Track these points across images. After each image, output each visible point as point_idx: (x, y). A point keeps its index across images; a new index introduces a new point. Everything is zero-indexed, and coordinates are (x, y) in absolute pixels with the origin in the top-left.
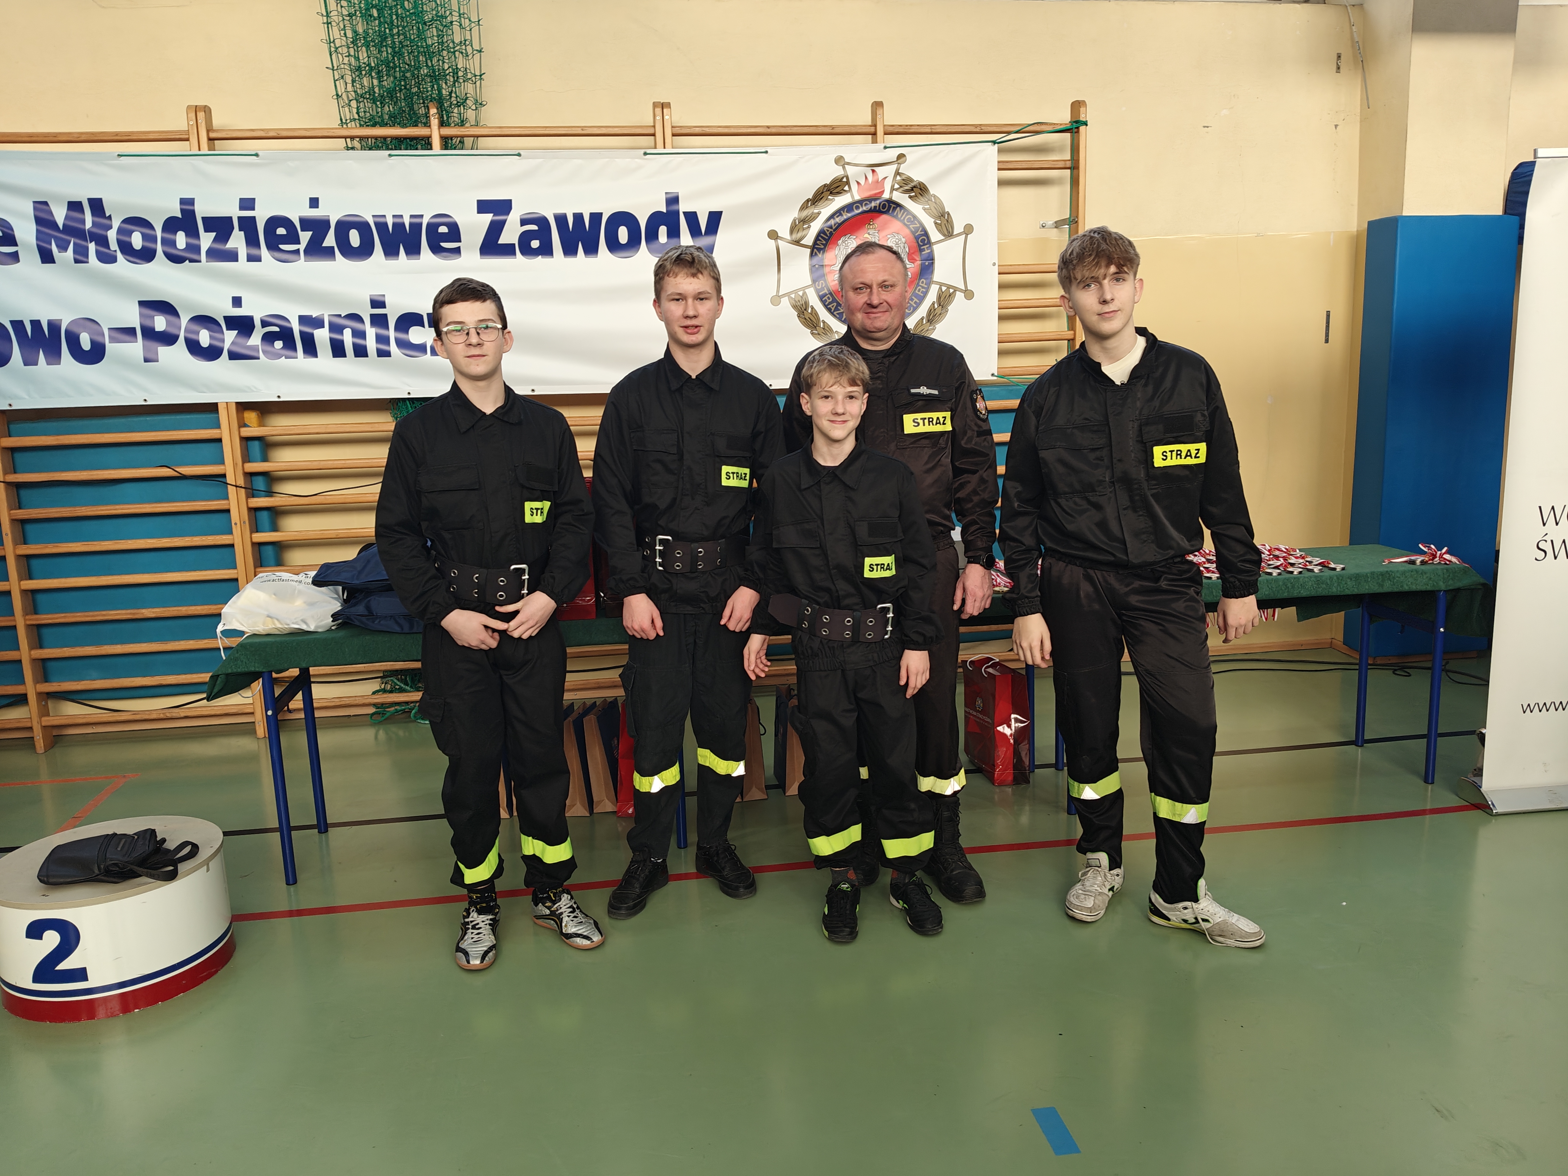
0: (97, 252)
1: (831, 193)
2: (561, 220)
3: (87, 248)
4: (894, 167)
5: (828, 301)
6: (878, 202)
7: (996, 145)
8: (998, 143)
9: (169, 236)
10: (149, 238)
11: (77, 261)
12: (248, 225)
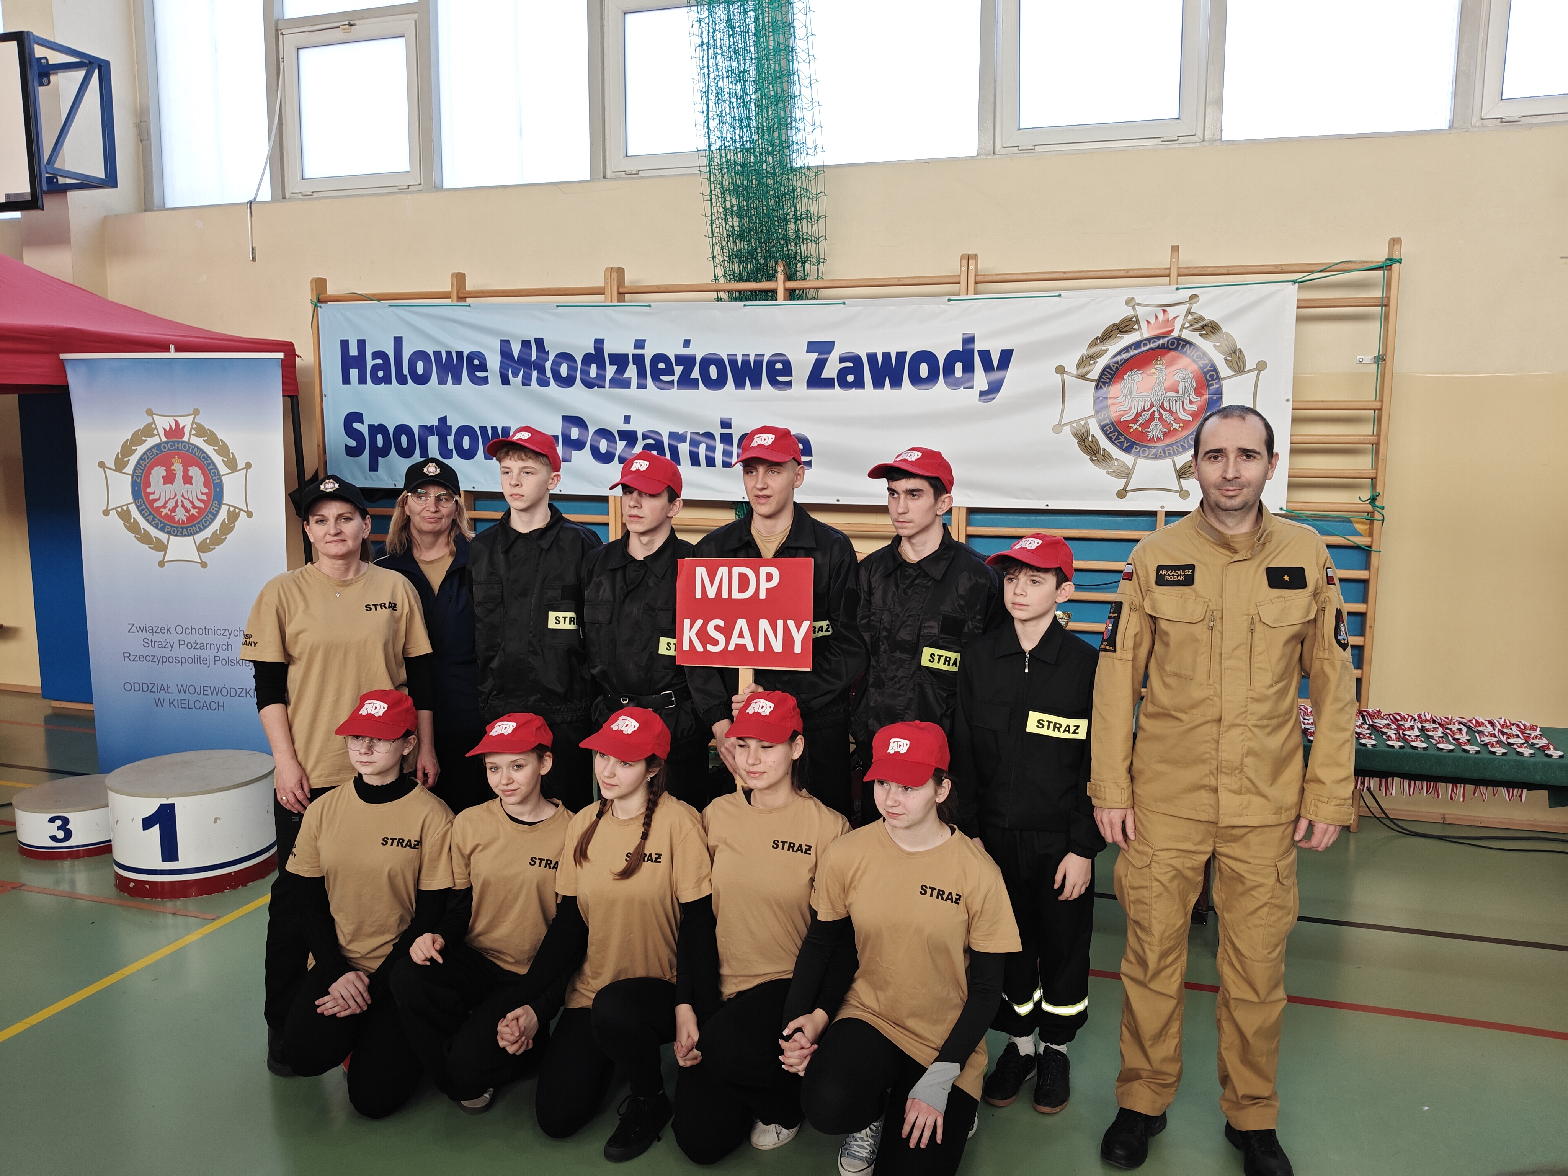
0: (538, 378)
1: (1120, 331)
2: (872, 357)
3: (531, 375)
4: (1185, 307)
5: (1109, 430)
6: (1166, 339)
7: (1297, 284)
8: (1299, 282)
9: (585, 368)
10: (572, 369)
11: (524, 384)
12: (639, 360)
